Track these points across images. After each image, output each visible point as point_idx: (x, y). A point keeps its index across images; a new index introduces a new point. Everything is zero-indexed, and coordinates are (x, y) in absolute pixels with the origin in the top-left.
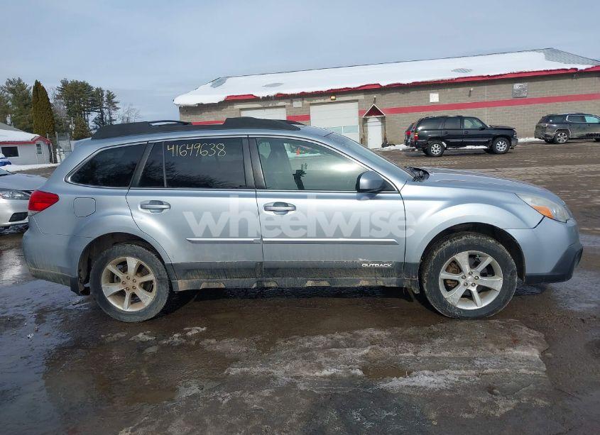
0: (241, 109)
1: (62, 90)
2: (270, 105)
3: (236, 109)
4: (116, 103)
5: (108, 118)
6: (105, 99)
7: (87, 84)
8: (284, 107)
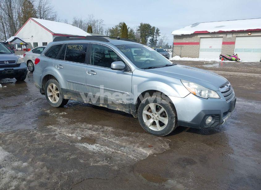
0: (201, 38)
1: (140, 27)
2: (215, 36)
3: (198, 38)
4: (159, 33)
5: (155, 39)
6: (155, 31)
7: (149, 25)
8: (222, 37)
